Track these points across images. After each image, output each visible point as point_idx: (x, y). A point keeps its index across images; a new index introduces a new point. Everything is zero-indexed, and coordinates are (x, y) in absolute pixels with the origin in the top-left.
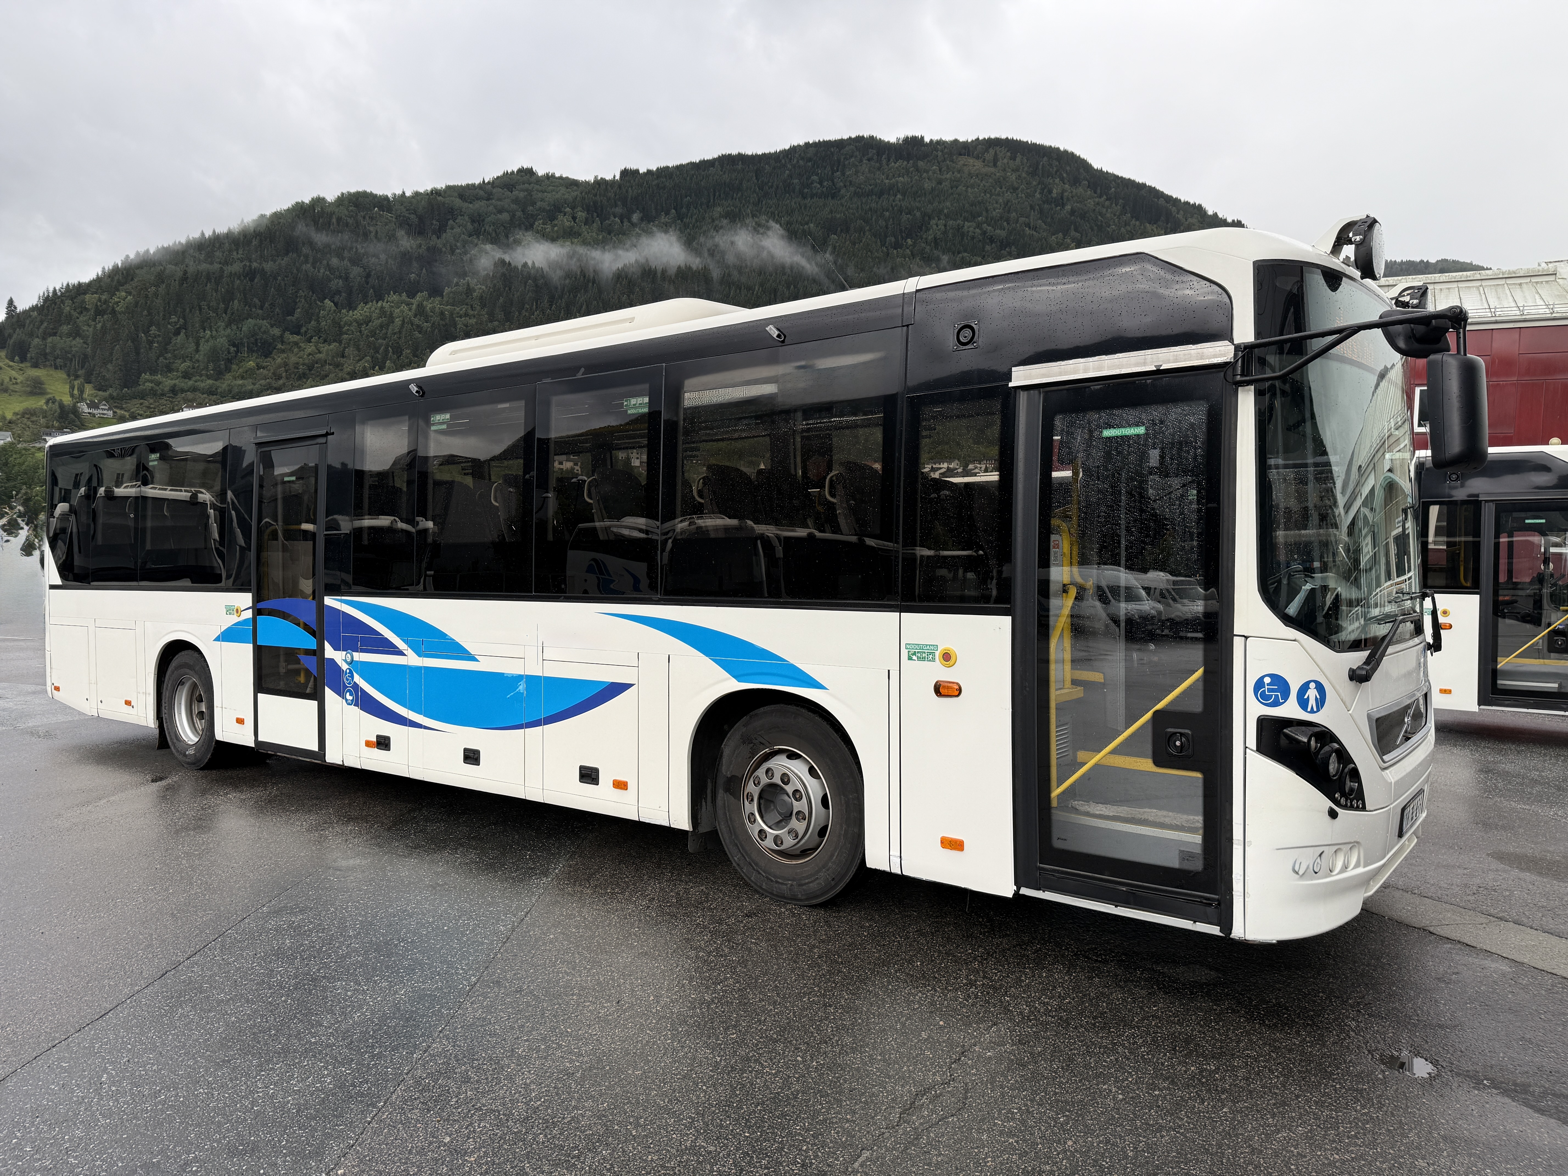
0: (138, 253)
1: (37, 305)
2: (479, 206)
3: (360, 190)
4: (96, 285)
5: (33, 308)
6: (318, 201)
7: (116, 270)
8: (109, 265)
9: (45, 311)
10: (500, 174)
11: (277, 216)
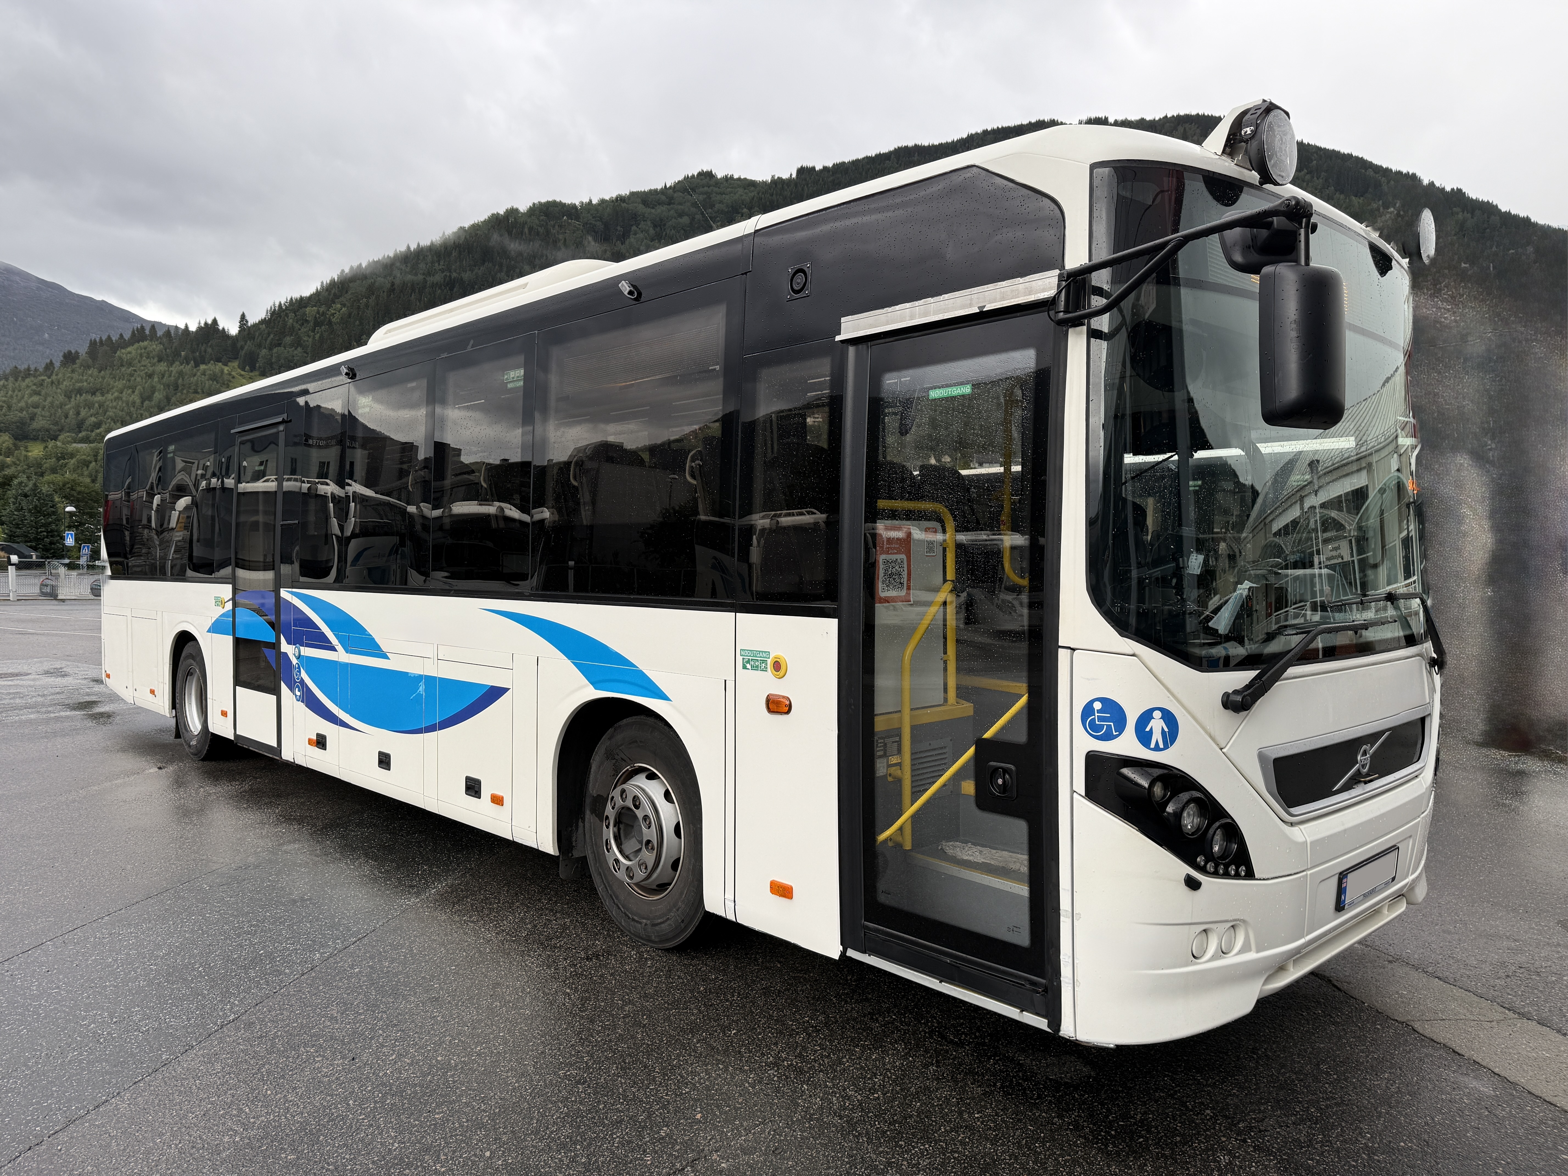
0: (352, 268)
1: (265, 318)
2: (661, 210)
3: (550, 200)
4: (316, 298)
5: (262, 322)
6: (512, 212)
7: (333, 284)
8: (327, 280)
9: (272, 324)
10: (680, 178)
11: (475, 227)
